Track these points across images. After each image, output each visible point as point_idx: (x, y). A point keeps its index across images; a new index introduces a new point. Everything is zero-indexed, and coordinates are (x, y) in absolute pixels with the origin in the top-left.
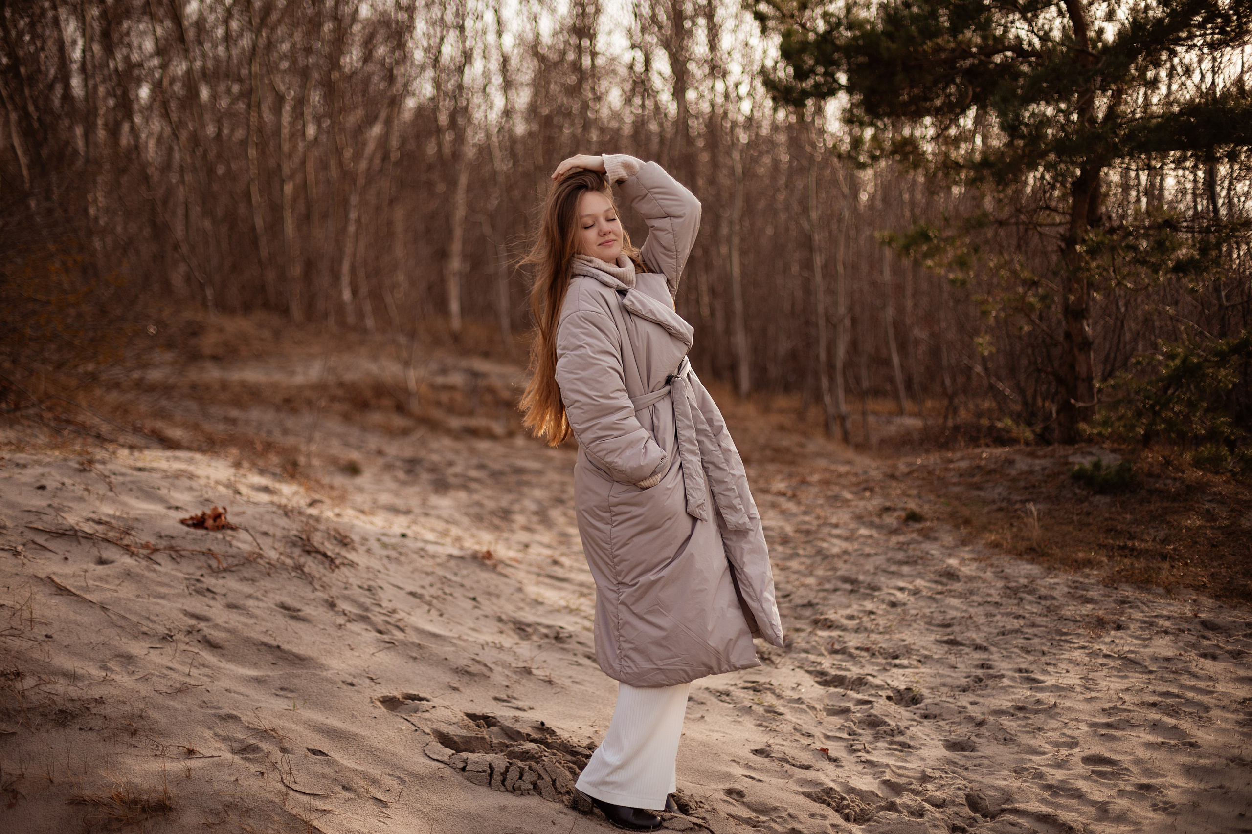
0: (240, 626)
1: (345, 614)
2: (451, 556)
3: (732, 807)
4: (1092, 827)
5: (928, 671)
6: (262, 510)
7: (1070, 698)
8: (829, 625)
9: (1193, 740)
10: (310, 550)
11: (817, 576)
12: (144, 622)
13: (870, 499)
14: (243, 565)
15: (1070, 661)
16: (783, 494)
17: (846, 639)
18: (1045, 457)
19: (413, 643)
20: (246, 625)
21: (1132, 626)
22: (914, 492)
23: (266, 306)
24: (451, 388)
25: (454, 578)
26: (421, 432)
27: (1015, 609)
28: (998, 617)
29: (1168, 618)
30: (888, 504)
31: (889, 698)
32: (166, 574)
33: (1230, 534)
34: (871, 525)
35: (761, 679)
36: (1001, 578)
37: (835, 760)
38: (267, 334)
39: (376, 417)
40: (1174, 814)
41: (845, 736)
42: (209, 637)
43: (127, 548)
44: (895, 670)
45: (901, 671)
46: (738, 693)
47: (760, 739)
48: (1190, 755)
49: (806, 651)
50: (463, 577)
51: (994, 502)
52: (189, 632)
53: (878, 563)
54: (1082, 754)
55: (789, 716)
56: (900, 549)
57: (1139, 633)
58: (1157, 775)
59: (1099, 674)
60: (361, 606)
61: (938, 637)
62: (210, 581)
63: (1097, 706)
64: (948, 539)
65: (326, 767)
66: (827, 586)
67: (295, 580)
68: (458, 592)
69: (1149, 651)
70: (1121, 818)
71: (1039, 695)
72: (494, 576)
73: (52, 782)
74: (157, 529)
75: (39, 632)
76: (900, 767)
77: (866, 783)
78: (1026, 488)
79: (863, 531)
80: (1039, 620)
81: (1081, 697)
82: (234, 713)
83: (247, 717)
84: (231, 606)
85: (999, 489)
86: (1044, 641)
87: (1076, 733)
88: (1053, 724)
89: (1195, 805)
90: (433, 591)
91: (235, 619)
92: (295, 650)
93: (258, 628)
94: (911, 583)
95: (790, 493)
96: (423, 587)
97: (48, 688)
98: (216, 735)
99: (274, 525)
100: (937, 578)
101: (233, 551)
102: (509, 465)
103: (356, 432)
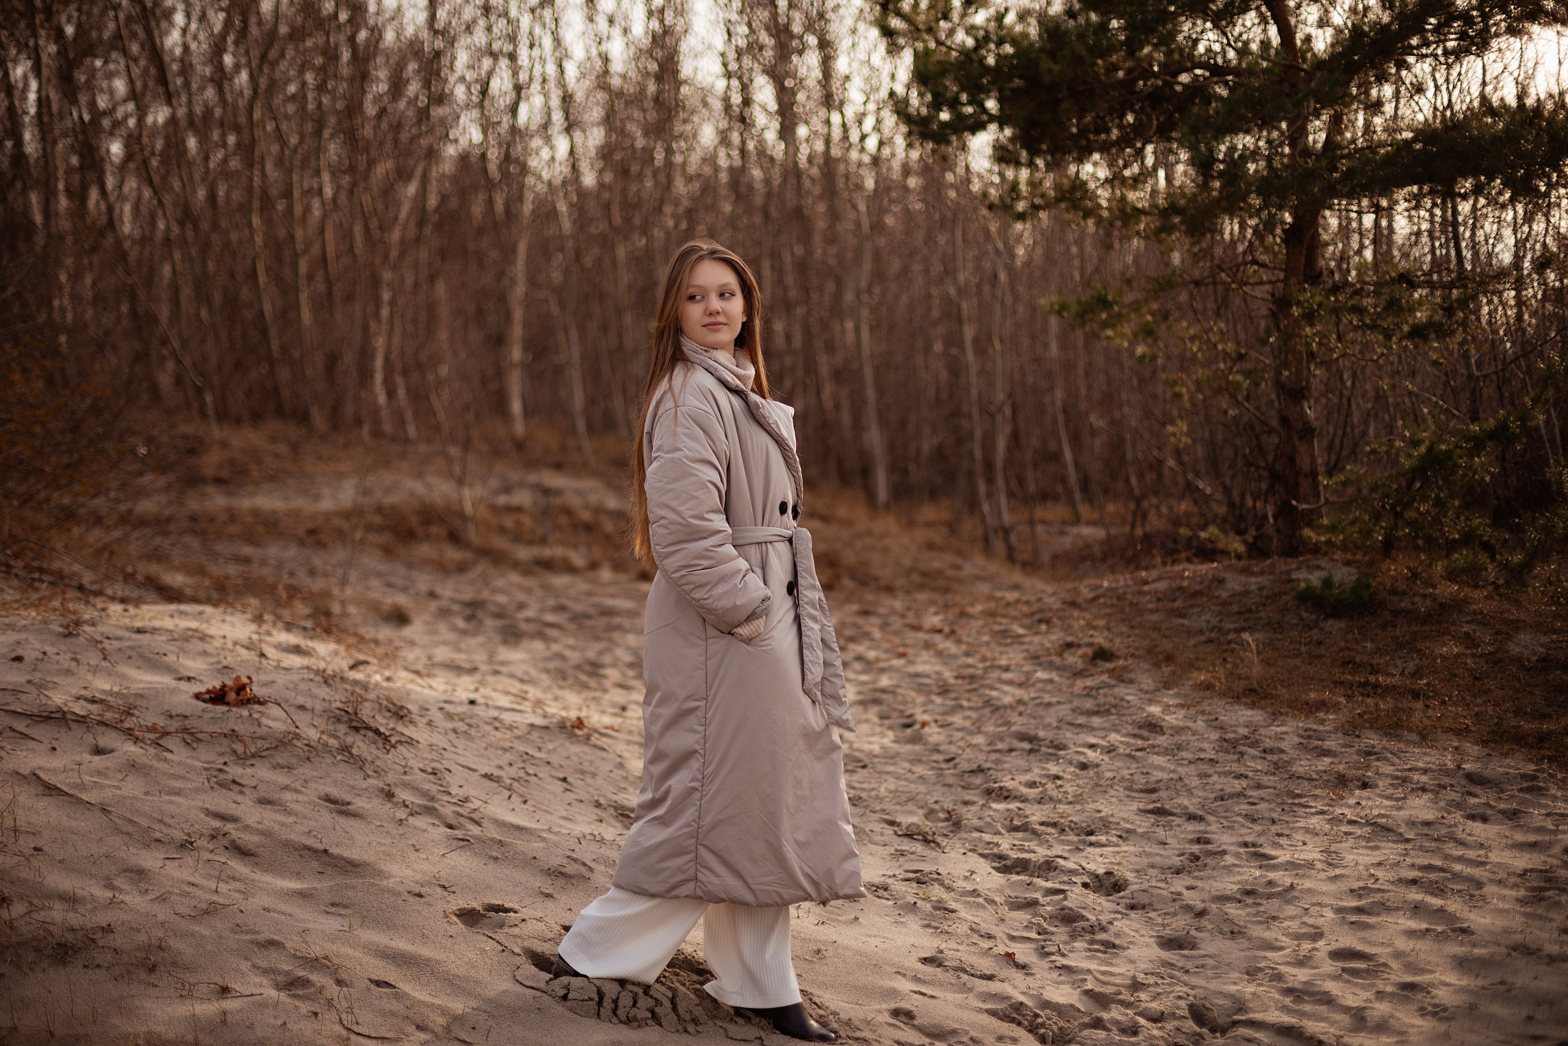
0: (276, 827)
1: (406, 806)
2: (532, 726)
3: (900, 1032)
4: (1346, 1040)
5: (1132, 849)
6: (296, 677)
7: (1309, 877)
8: (1005, 795)
9: (1465, 925)
10: (358, 726)
11: (986, 734)
12: (157, 826)
13: (1047, 633)
14: (276, 748)
15: (1307, 830)
16: (940, 631)
17: (1028, 812)
18: (1262, 573)
19: (492, 840)
20: (283, 824)
21: (1381, 784)
22: (1102, 623)
23: (280, 413)
24: (518, 509)
25: (537, 755)
26: (481, 567)
27: (1235, 767)
28: (1215, 778)
29: (1425, 771)
30: (1070, 639)
31: (1085, 885)
32: (180, 763)
33: (1495, 663)
34: (1051, 666)
35: (926, 867)
36: (1215, 728)
37: (1023, 967)
38: (283, 449)
39: (425, 550)
40: (1447, 1019)
41: (1034, 935)
42: (238, 841)
43: (129, 733)
44: (1090, 849)
45: (1098, 850)
46: (899, 887)
47: (929, 944)
48: (1462, 943)
49: (979, 830)
50: (549, 752)
51: (1201, 632)
52: (213, 837)
53: (1061, 714)
54: (1329, 948)
55: (963, 913)
56: (1088, 695)
57: (1390, 791)
58: (1423, 971)
59: (1343, 845)
60: (425, 794)
61: (1141, 806)
62: (236, 771)
63: (1344, 886)
64: (1147, 682)
65: (394, 1002)
66: (1000, 746)
67: (342, 764)
68: (544, 772)
69: (1404, 814)
70: (1381, 1027)
71: (1272, 875)
72: (586, 749)
73: (52, 1035)
74: (166, 707)
75: (26, 844)
76: (1104, 973)
77: (1063, 994)
78: (1240, 613)
79: (1041, 675)
80: (1266, 780)
81: (1323, 875)
82: (276, 938)
83: (292, 943)
84: (263, 802)
85: (1207, 616)
86: (1272, 806)
87: (1320, 922)
88: (1290, 910)
89: (1472, 1007)
90: (513, 772)
91: (269, 818)
92: (347, 854)
93: (298, 828)
94: (1103, 738)
95: (947, 629)
96: (500, 767)
97: (41, 915)
98: (255, 967)
99: (313, 697)
100: (1136, 731)
101: (262, 731)
102: (594, 605)
103: (400, 569)
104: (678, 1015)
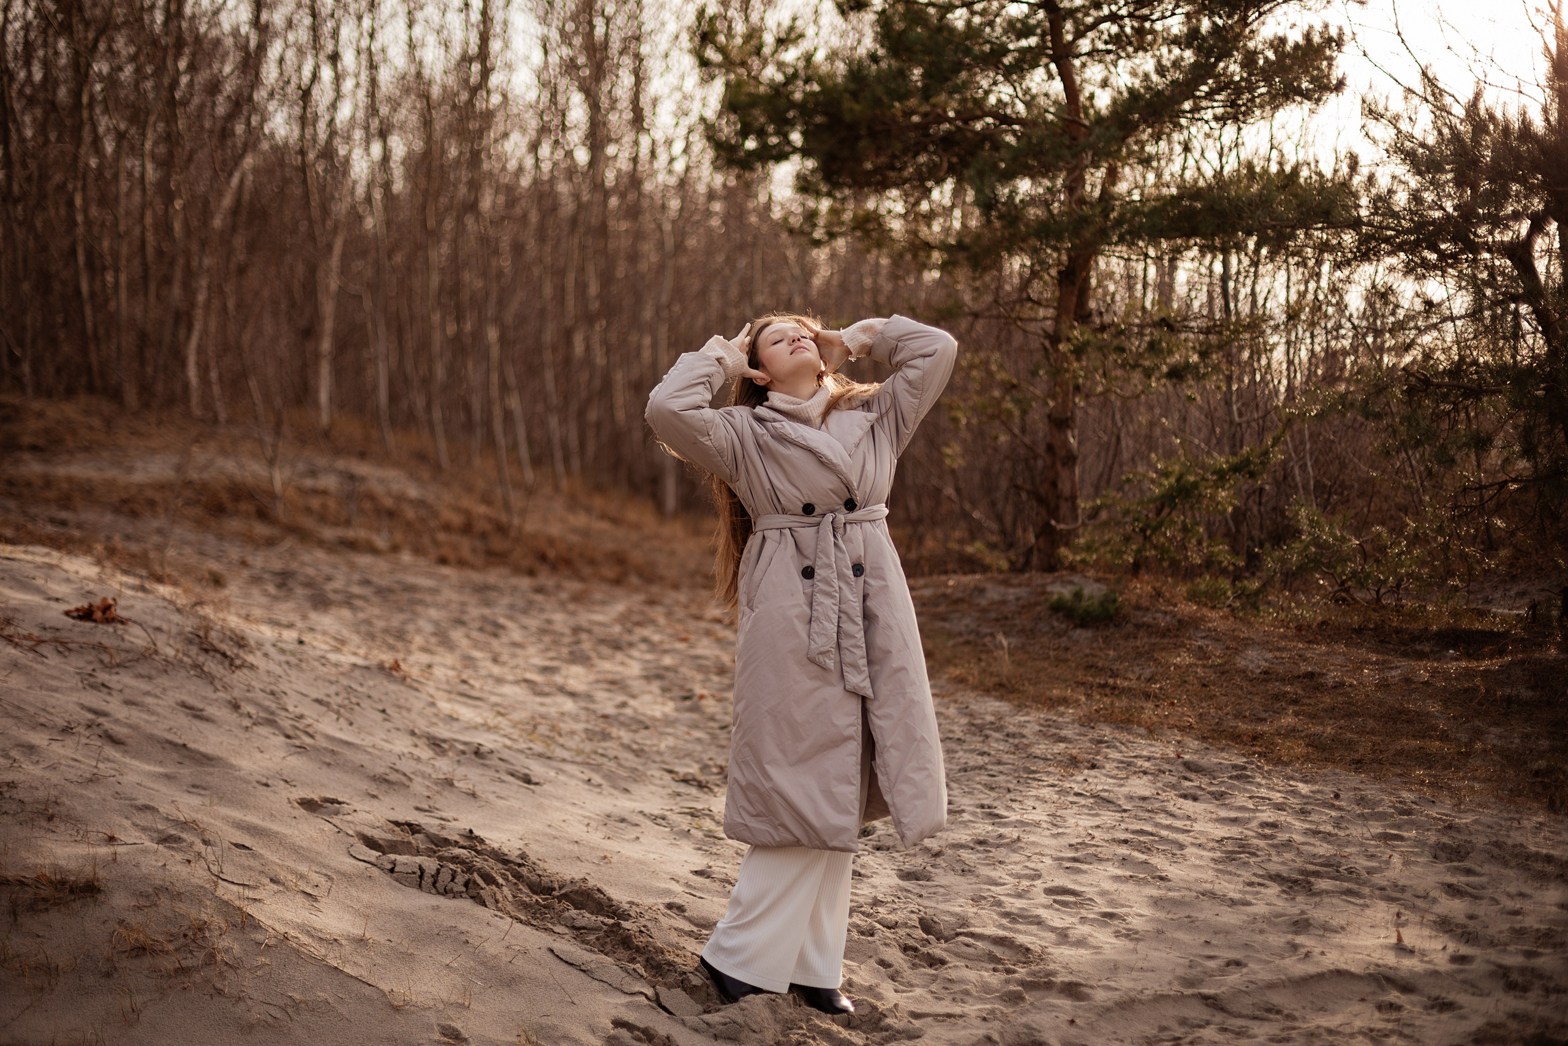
0: (142, 723)
1: (251, 717)
2: (355, 666)
3: (673, 920)
4: (1050, 950)
7: (1035, 833)
9: (1163, 875)
10: (208, 649)
12: (42, 713)
14: (137, 660)
15: (1038, 798)
16: (720, 622)
18: (1020, 585)
19: (326, 749)
20: (147, 722)
21: (1107, 766)
23: (91, 389)
24: (324, 493)
25: (360, 689)
26: (289, 543)
27: (979, 746)
28: (961, 754)
29: (1149, 759)
32: (55, 667)
33: (1223, 673)
35: (699, 806)
36: (966, 715)
38: (96, 422)
39: (235, 524)
40: (1137, 940)
42: (110, 732)
43: (9, 639)
46: (673, 817)
47: (700, 861)
48: (1159, 888)
50: (370, 688)
51: (960, 634)
52: (89, 726)
54: (1045, 886)
57: (1115, 772)
58: (1123, 906)
59: (1068, 811)
60: (266, 709)
62: (103, 676)
63: (1064, 841)
65: (251, 860)
67: (195, 679)
68: (366, 703)
69: (1125, 790)
70: (1081, 942)
71: (1002, 830)
72: (403, 688)
74: (40, 621)
78: (997, 620)
80: (1005, 758)
81: (1047, 833)
82: (152, 805)
83: (165, 809)
84: (129, 703)
85: (967, 621)
86: (1010, 778)
87: (1040, 866)
88: (1015, 857)
89: (1160, 932)
90: (339, 700)
91: (136, 716)
92: (202, 749)
93: (160, 725)
95: (727, 621)
96: (328, 696)
98: (135, 824)
99: (169, 621)
101: (124, 645)
102: (398, 582)
103: (211, 539)
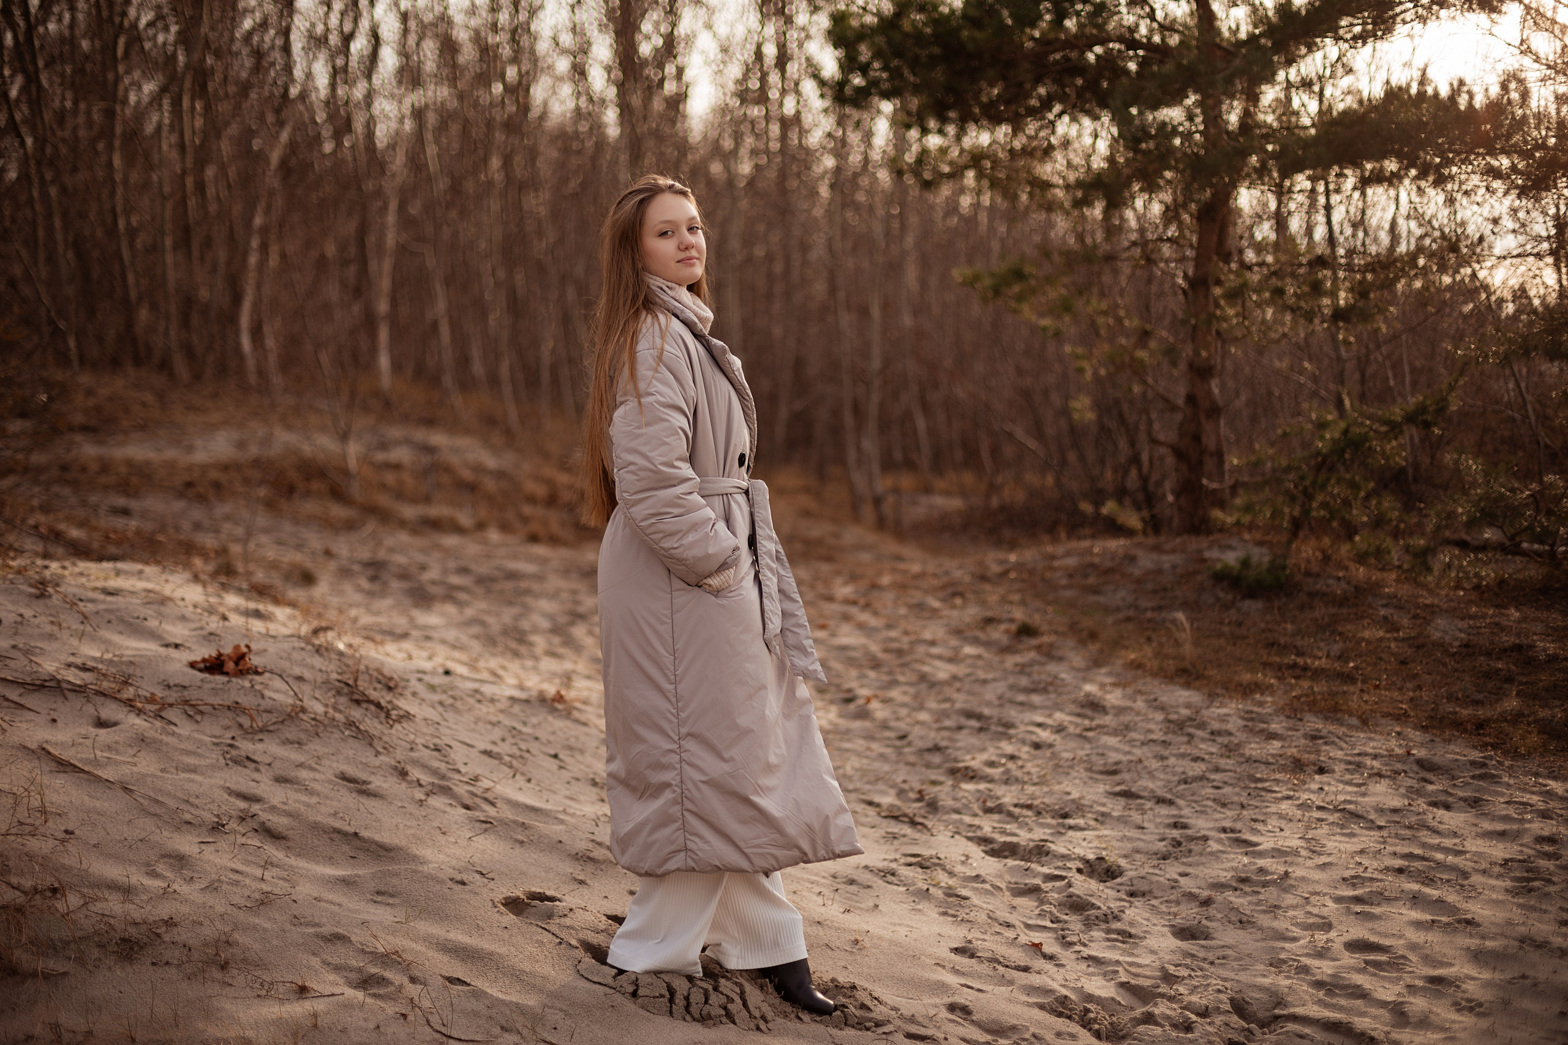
0: (303, 809)
1: (421, 785)
2: (512, 699)
3: (961, 1028)
4: (1395, 1036)
5: (1114, 833)
6: (286, 646)
7: (1297, 864)
8: (972, 776)
9: (1469, 916)
10: (359, 700)
11: (930, 711)
12: (185, 807)
13: (963, 607)
14: (282, 722)
15: (1281, 816)
16: (854, 603)
17: (999, 793)
18: (1173, 551)
19: (515, 822)
20: (308, 805)
21: (1336, 768)
22: (1016, 597)
23: (138, 362)
24: (397, 467)
25: (525, 730)
26: (371, 526)
27: (1189, 750)
30: (989, 614)
31: (1079, 871)
32: (188, 738)
33: (1418, 647)
34: (976, 641)
35: (923, 851)
36: (1156, 708)
37: (1050, 958)
38: (149, 397)
39: (310, 506)
40: (1485, 1015)
41: (1049, 924)
42: (268, 824)
43: (129, 704)
44: (1071, 833)
45: (1079, 834)
46: (904, 871)
47: (957, 935)
48: (1471, 936)
49: (958, 812)
50: (534, 726)
51: (1118, 609)
52: (242, 819)
53: (999, 691)
54: (1343, 939)
55: (976, 900)
56: (1022, 672)
58: (1443, 964)
59: (1319, 831)
60: (435, 772)
61: (1108, 787)
62: (246, 747)
63: (1336, 874)
64: (1078, 659)
65: (473, 1000)
66: (947, 723)
67: (351, 740)
68: (534, 747)
69: (1369, 800)
70: (1424, 1023)
71: (1261, 862)
72: (569, 723)
73: (133, 1040)
74: (162, 677)
75: (56, 827)
76: (1131, 964)
77: (1100, 987)
78: (1155, 592)
79: (969, 650)
80: (1223, 762)
81: (1309, 863)
82: (340, 931)
83: (358, 936)
84: (281, 780)
85: (1122, 593)
86: (1237, 790)
87: (1324, 911)
88: (1289, 899)
89: (1506, 1003)
90: (507, 748)
91: (294, 798)
92: (377, 838)
93: (323, 809)
94: (1050, 716)
95: (862, 601)
96: (494, 743)
97: (98, 907)
98: (325, 963)
99: (309, 667)
100: (1079, 710)
101: (266, 704)
102: (498, 569)
103: (288, 527)
104: (749, 1012)
